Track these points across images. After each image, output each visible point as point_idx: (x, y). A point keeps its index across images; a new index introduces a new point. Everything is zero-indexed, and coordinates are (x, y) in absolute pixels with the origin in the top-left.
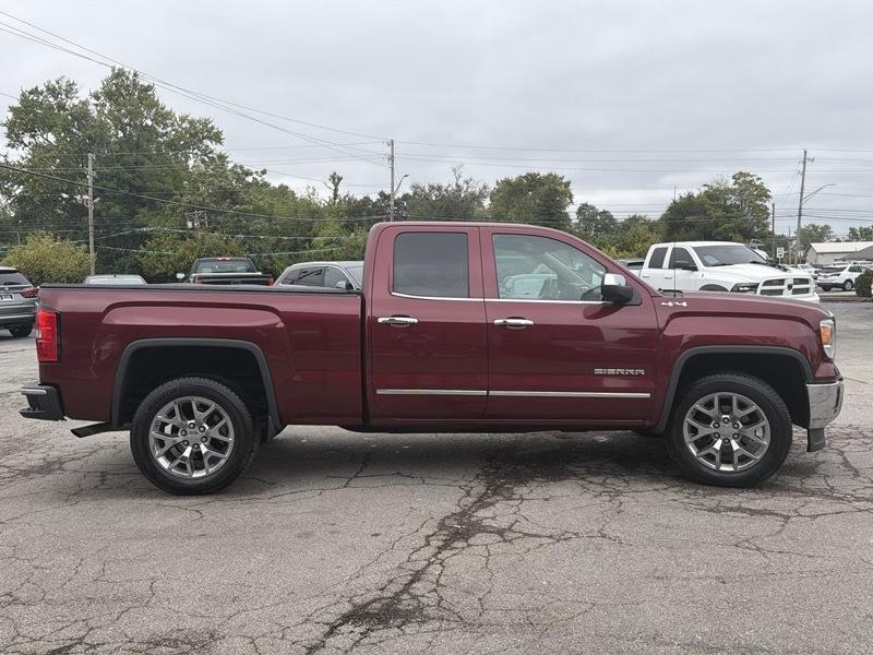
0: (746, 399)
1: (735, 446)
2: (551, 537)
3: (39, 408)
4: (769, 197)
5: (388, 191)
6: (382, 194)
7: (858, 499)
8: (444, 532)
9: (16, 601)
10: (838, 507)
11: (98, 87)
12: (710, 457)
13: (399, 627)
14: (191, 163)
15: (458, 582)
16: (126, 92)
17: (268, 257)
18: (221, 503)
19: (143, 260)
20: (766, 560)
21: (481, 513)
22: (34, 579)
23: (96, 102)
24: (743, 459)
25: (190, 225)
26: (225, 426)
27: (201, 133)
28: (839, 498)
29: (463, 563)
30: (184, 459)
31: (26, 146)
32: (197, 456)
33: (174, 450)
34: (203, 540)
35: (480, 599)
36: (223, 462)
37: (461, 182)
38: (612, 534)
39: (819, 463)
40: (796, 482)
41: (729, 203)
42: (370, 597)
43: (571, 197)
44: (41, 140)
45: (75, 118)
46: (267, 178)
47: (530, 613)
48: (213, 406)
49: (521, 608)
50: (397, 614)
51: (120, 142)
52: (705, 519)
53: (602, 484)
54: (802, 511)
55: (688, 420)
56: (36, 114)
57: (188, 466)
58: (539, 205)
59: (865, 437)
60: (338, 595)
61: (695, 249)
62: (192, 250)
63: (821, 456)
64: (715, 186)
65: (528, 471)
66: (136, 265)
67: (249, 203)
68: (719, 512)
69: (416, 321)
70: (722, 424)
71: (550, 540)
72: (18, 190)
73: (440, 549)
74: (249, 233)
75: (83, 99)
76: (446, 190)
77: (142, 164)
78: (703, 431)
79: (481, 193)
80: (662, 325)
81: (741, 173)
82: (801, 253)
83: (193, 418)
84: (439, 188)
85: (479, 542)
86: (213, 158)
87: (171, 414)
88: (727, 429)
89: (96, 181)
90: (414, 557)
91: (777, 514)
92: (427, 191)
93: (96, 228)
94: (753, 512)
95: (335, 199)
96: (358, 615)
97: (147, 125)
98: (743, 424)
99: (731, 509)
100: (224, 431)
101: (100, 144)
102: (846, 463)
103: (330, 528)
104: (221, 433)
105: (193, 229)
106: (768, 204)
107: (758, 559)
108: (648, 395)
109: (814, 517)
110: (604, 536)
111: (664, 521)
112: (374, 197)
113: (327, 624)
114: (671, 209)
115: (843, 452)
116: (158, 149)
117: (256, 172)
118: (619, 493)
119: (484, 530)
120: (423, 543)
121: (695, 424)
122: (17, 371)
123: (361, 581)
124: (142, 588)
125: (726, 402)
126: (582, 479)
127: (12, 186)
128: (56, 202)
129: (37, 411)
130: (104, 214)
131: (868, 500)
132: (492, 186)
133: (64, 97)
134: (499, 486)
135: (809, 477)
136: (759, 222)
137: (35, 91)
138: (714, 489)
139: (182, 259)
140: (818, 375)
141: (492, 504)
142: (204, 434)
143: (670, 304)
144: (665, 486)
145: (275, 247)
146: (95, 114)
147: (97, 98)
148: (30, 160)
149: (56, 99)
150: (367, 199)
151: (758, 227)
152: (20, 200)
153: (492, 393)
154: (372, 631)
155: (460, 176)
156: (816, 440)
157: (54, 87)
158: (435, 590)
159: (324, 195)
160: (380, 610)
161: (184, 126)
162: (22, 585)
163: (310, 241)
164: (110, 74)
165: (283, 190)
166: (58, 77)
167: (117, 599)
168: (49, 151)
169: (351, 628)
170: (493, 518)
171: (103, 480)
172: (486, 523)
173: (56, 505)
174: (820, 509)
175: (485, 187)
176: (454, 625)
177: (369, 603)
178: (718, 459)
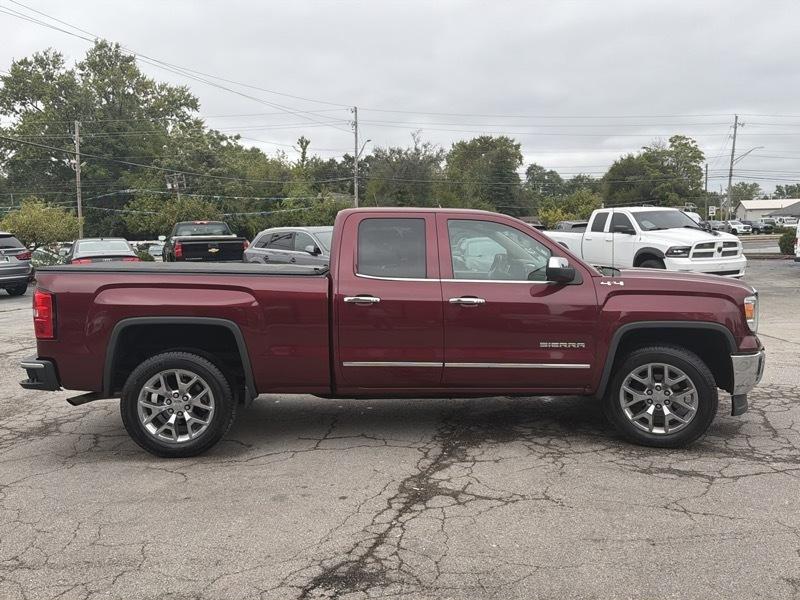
0: (676, 369)
1: (666, 411)
2: (500, 499)
3: (38, 380)
4: (703, 158)
5: (352, 154)
6: (346, 157)
7: (776, 460)
8: (405, 495)
9: (21, 565)
10: (758, 468)
11: (83, 58)
12: (644, 421)
13: (364, 591)
14: (170, 128)
15: (416, 545)
16: (108, 63)
17: (243, 216)
18: (203, 466)
19: (127, 219)
20: (692, 522)
21: (438, 475)
22: (38, 542)
23: (81, 72)
24: (673, 423)
25: (169, 186)
26: (206, 395)
27: (178, 100)
28: (759, 459)
29: (422, 525)
30: (170, 425)
31: (17, 113)
32: (181, 422)
33: (160, 417)
34: (188, 504)
35: (437, 563)
36: (204, 428)
37: (419, 146)
38: (555, 497)
39: (742, 423)
40: (720, 443)
41: (666, 164)
42: (338, 560)
43: (521, 158)
44: (31, 107)
45: (62, 87)
46: (240, 142)
47: (481, 576)
48: (195, 378)
49: (474, 571)
50: (362, 577)
51: (104, 110)
52: (638, 481)
53: (546, 446)
54: (726, 472)
55: (625, 387)
56: (25, 84)
57: (174, 432)
58: (492, 167)
59: (784, 397)
60: (310, 559)
61: (634, 214)
62: (173, 213)
63: (744, 417)
64: (653, 148)
65: (480, 432)
66: (120, 224)
67: (224, 166)
68: (650, 473)
69: (378, 300)
70: (654, 391)
71: (499, 503)
72: (11, 154)
73: (401, 512)
74: (224, 194)
75: (69, 69)
76: (406, 154)
77: (125, 130)
78: (638, 397)
79: (438, 155)
80: (601, 303)
81: (677, 136)
82: (731, 209)
83: (177, 388)
84: (399, 152)
85: (436, 504)
86: (190, 124)
87: (157, 385)
88: (659, 395)
89: (82, 146)
90: (377, 520)
91: (702, 476)
92: (388, 154)
93: (83, 189)
94: (681, 474)
95: (303, 161)
96: (327, 579)
97: (129, 93)
98: (674, 391)
99: (662, 470)
100: (205, 400)
101: (86, 112)
102: (766, 424)
103: (302, 491)
104: (203, 402)
105: (172, 190)
106: (702, 165)
107: (685, 521)
108: (588, 366)
109: (736, 478)
110: (547, 498)
111: (601, 483)
112: (340, 160)
113: (300, 587)
114: (612, 170)
115: (764, 412)
116: (140, 116)
117: (231, 137)
118: (562, 454)
119: (439, 492)
120: (386, 505)
121: (630, 391)
122: (15, 331)
123: (330, 544)
124: (134, 551)
125: (658, 371)
126: (529, 440)
127: (5, 150)
128: (46, 165)
129: (35, 383)
130: (90, 176)
131: (785, 461)
132: (448, 149)
133: (51, 67)
134: (453, 448)
135: (733, 437)
136: (693, 182)
137: (24, 62)
138: (647, 450)
139: (163, 222)
140: (742, 347)
141: (447, 466)
142: (187, 403)
143: (609, 283)
144: (603, 447)
145: (249, 206)
146: (81, 84)
147: (83, 68)
148: (21, 127)
149: (44, 69)
150: (333, 161)
151: (692, 186)
152: (12, 163)
153: (447, 365)
154: (340, 594)
155: (418, 141)
156: (739, 404)
157: (42, 59)
158: (396, 554)
159: (293, 158)
160: (347, 573)
161: (163, 93)
162: (27, 549)
163: (281, 201)
164: (93, 46)
165: (255, 153)
166: (45, 48)
167: (112, 563)
168: (39, 118)
169: (322, 591)
170: (448, 480)
171: (97, 442)
172: (442, 485)
173: (54, 468)
174: (742, 470)
175: (442, 151)
176: (413, 588)
177: (338, 567)
178: (651, 422)
